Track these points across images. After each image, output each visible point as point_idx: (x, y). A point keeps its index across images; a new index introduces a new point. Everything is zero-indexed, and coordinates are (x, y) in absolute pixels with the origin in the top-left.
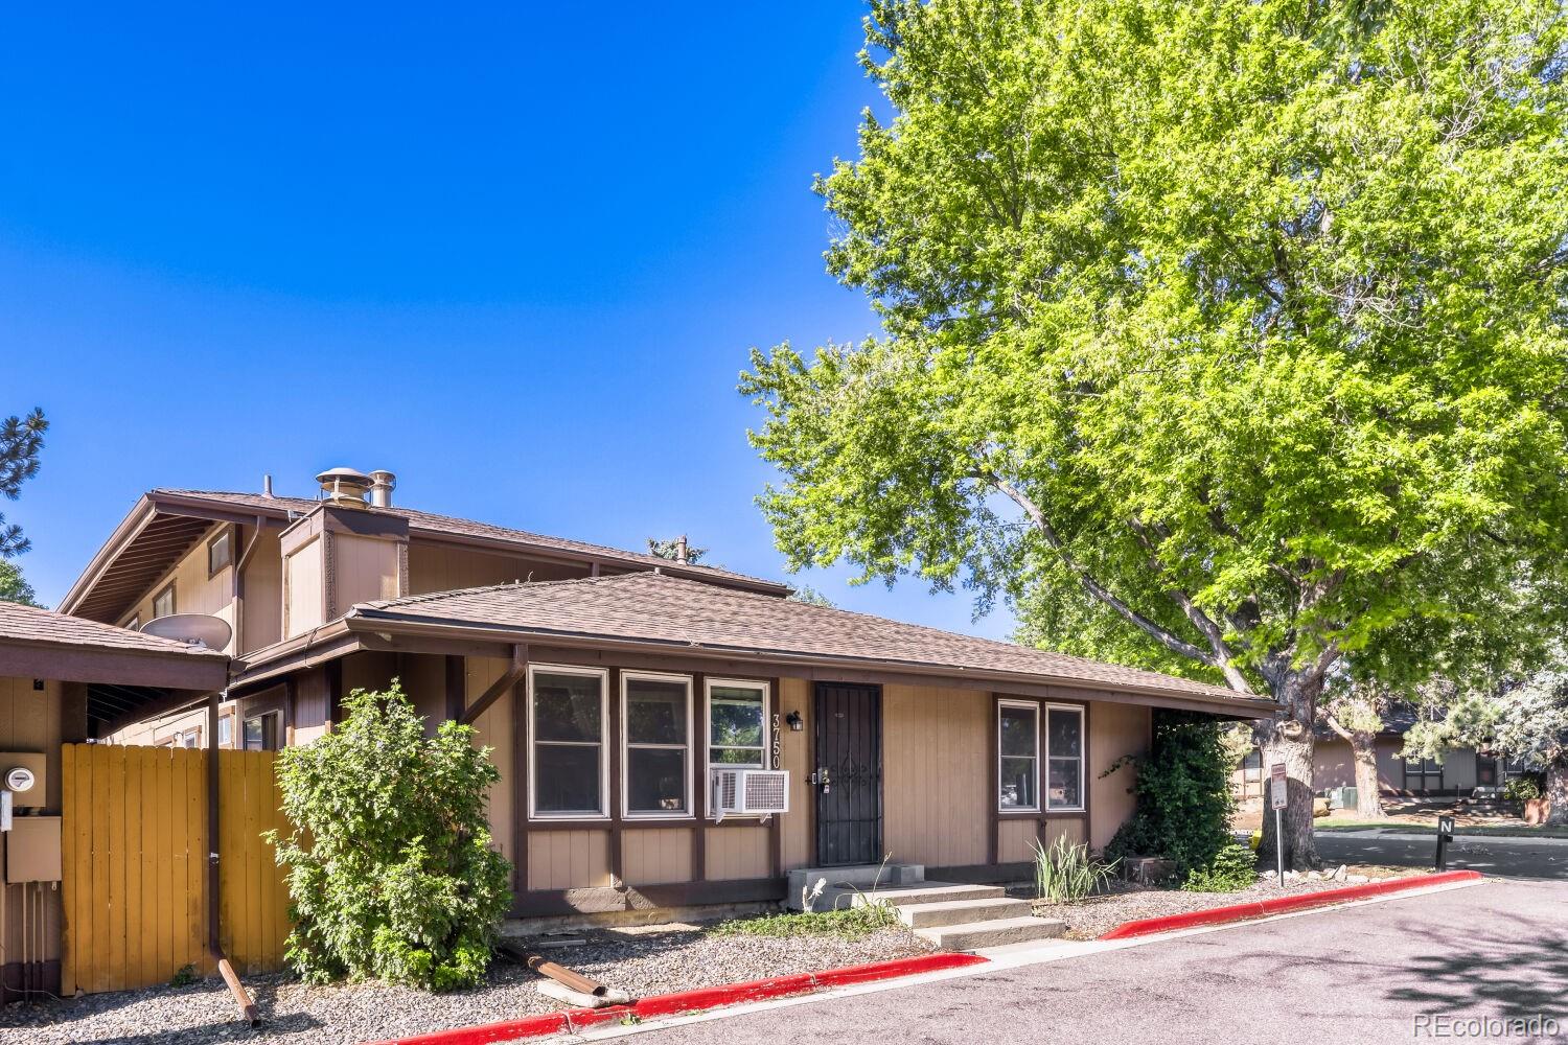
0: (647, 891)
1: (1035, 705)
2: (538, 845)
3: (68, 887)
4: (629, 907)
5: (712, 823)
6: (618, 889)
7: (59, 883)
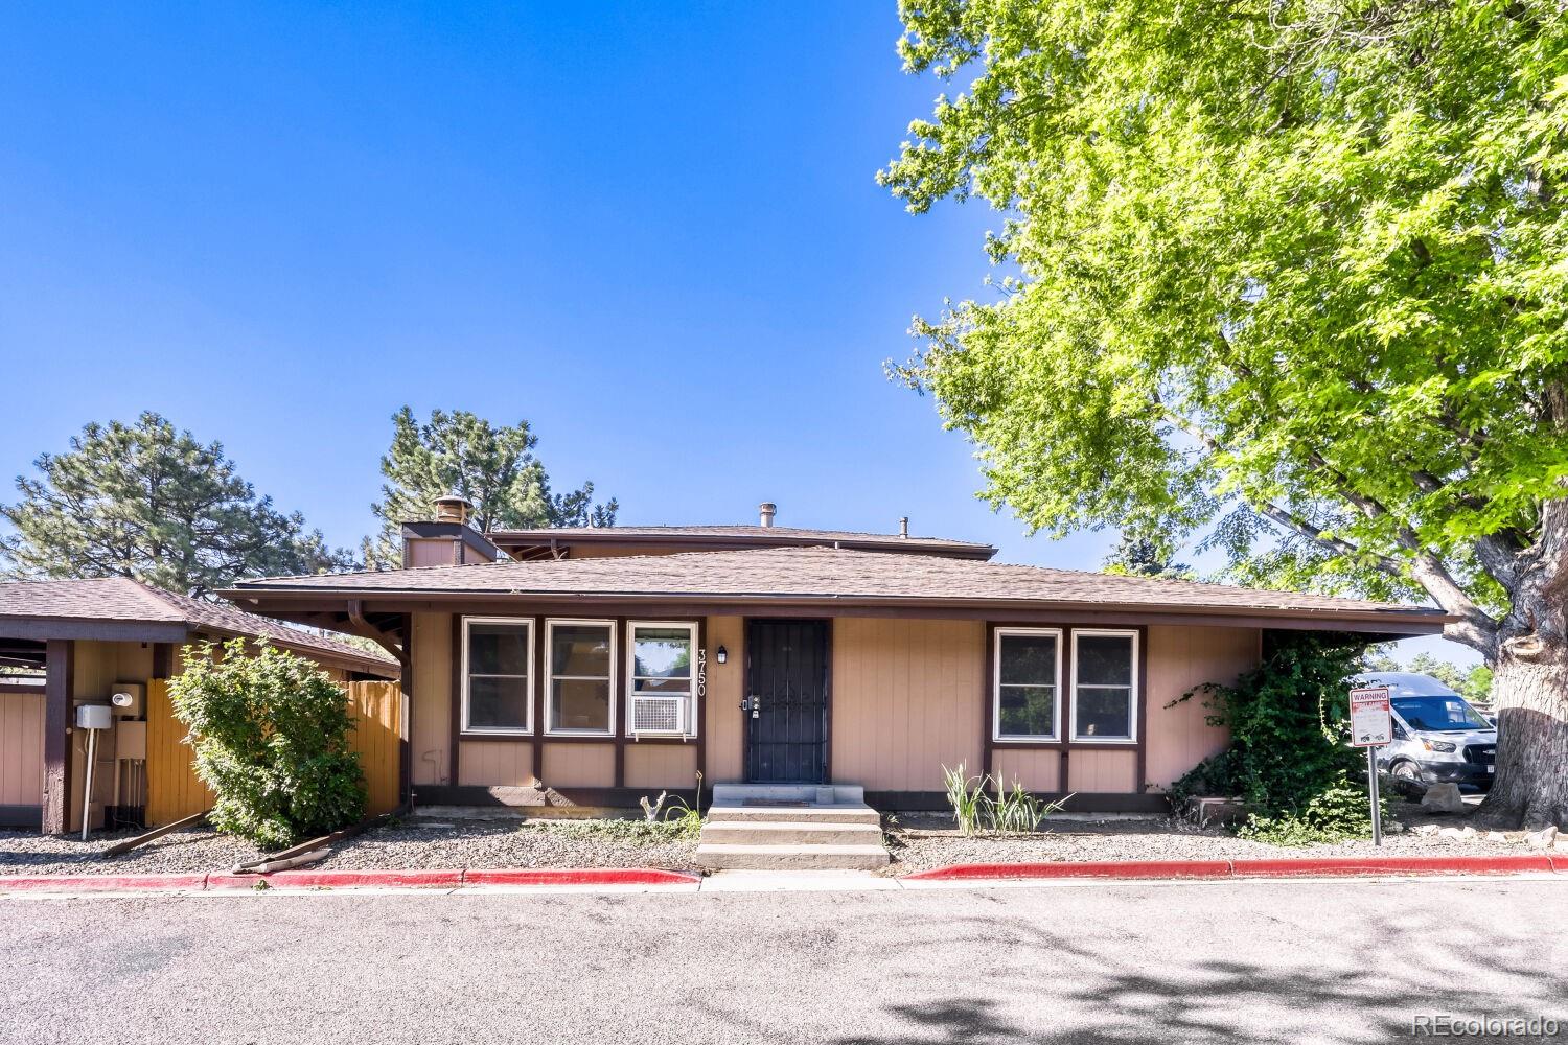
0: (565, 792)
1: (1058, 633)
2: (468, 752)
3: (149, 762)
4: (548, 802)
5: (632, 741)
6: (538, 789)
7: (144, 761)
